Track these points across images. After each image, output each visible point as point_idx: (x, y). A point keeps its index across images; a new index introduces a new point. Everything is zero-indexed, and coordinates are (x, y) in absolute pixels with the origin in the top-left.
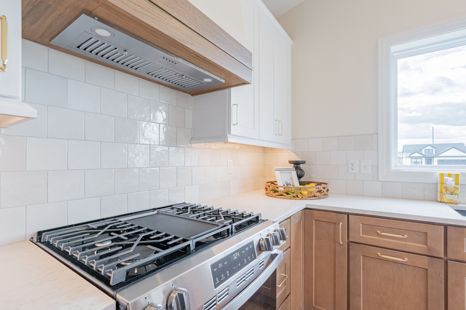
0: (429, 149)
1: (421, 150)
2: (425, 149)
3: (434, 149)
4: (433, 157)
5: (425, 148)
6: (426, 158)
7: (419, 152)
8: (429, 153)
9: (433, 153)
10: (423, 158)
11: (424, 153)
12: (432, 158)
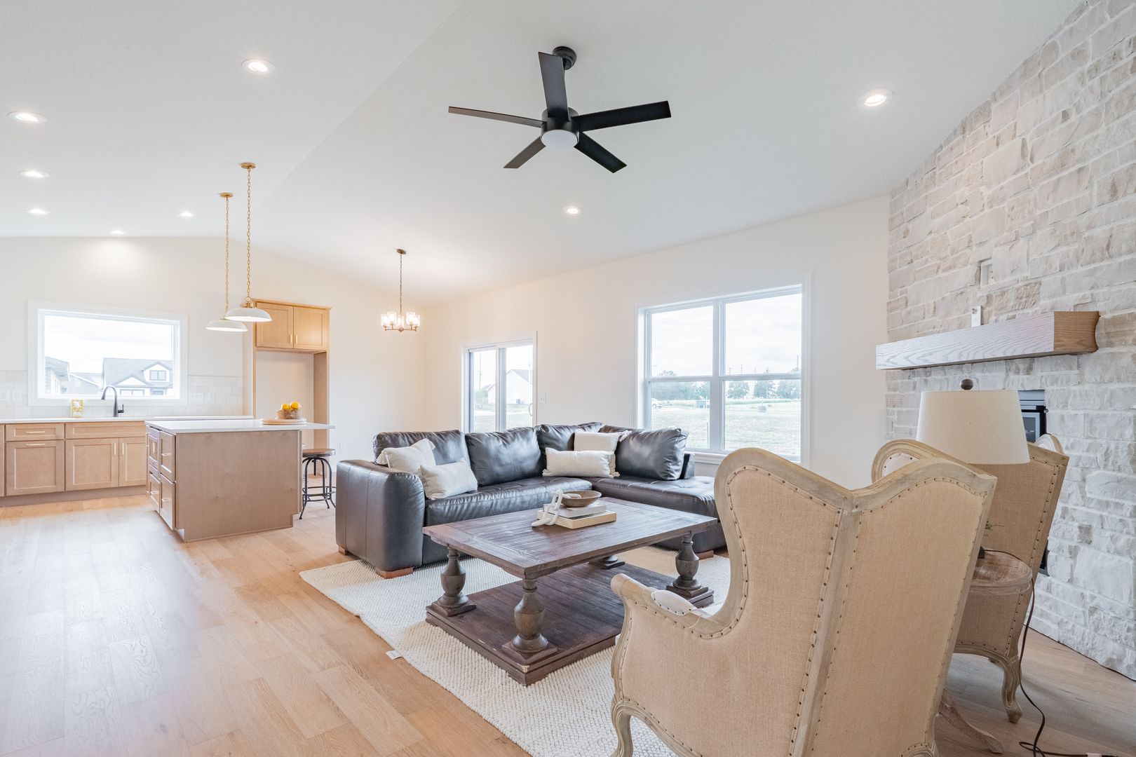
0: (158, 371)
1: (143, 371)
2: (151, 371)
3: (168, 371)
4: (165, 388)
5: (151, 369)
6: (152, 388)
7: (139, 375)
8: (158, 380)
9: (165, 380)
10: (145, 389)
11: (147, 380)
12: (164, 390)
